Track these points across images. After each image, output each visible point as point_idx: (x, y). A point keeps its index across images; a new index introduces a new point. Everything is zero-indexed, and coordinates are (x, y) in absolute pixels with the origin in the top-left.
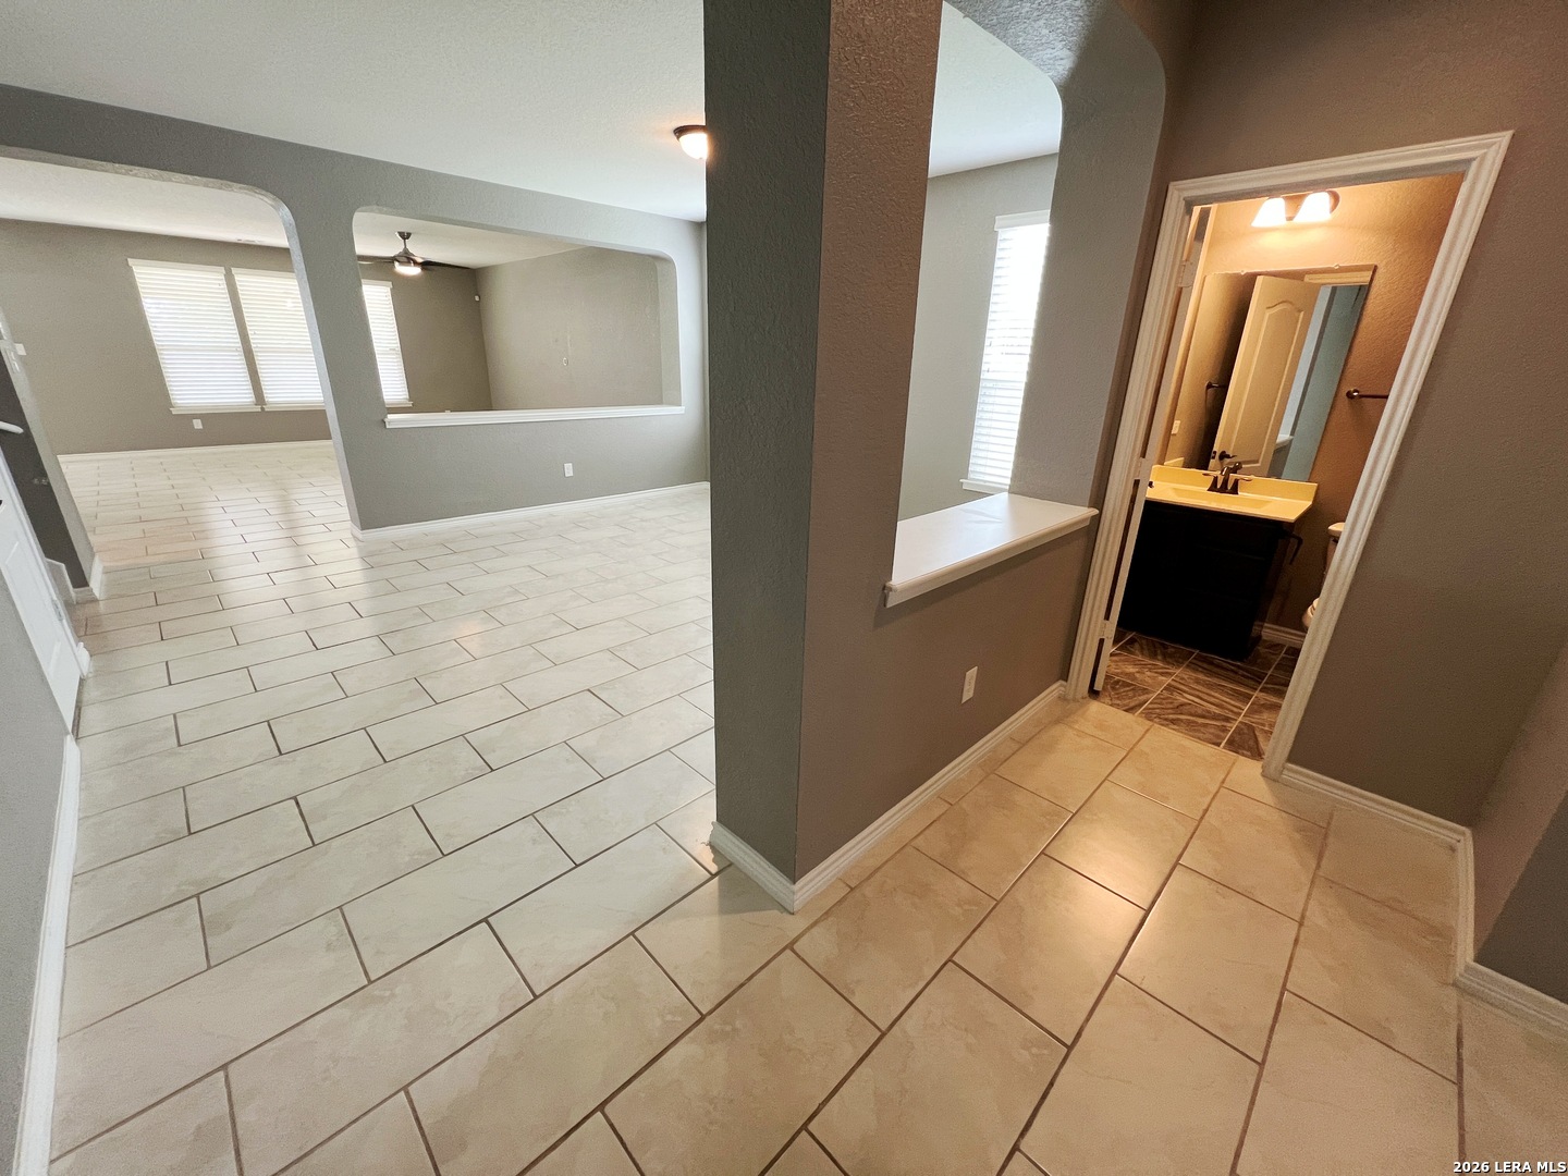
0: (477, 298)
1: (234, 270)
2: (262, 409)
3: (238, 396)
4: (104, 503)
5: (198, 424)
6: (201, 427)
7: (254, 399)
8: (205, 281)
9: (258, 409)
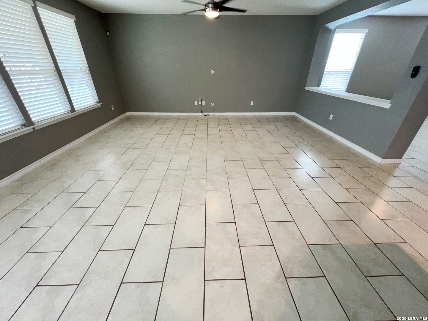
2: (34, 129)
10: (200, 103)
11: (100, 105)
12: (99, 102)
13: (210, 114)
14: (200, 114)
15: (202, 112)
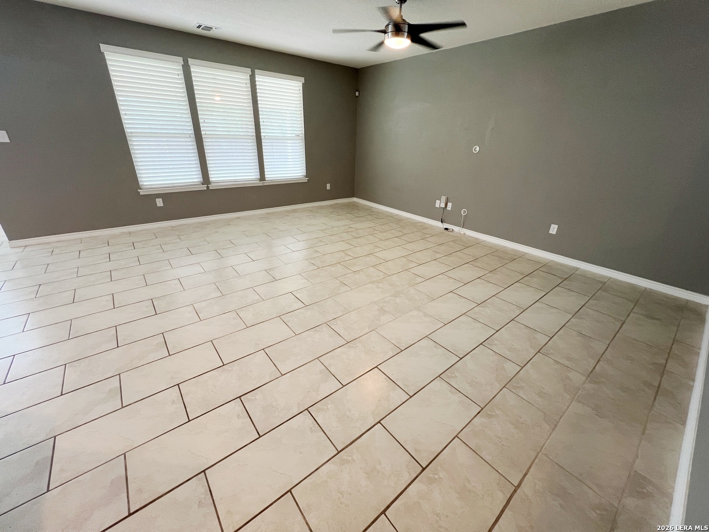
1: (190, 61)
2: (208, 187)
5: (159, 202)
6: (162, 205)
7: (201, 180)
9: (204, 187)
10: (443, 205)
11: (306, 180)
12: (306, 176)
13: (456, 229)
14: (438, 224)
15: (442, 222)
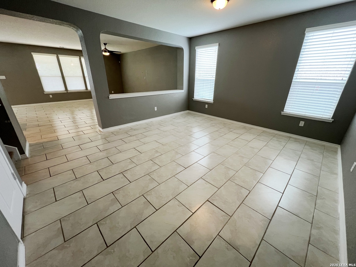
0: (120, 62)
1: (59, 55)
2: (67, 92)
3: (60, 88)
4: (29, 120)
5: (51, 96)
7: (65, 89)
8: (51, 58)
9: (66, 92)
